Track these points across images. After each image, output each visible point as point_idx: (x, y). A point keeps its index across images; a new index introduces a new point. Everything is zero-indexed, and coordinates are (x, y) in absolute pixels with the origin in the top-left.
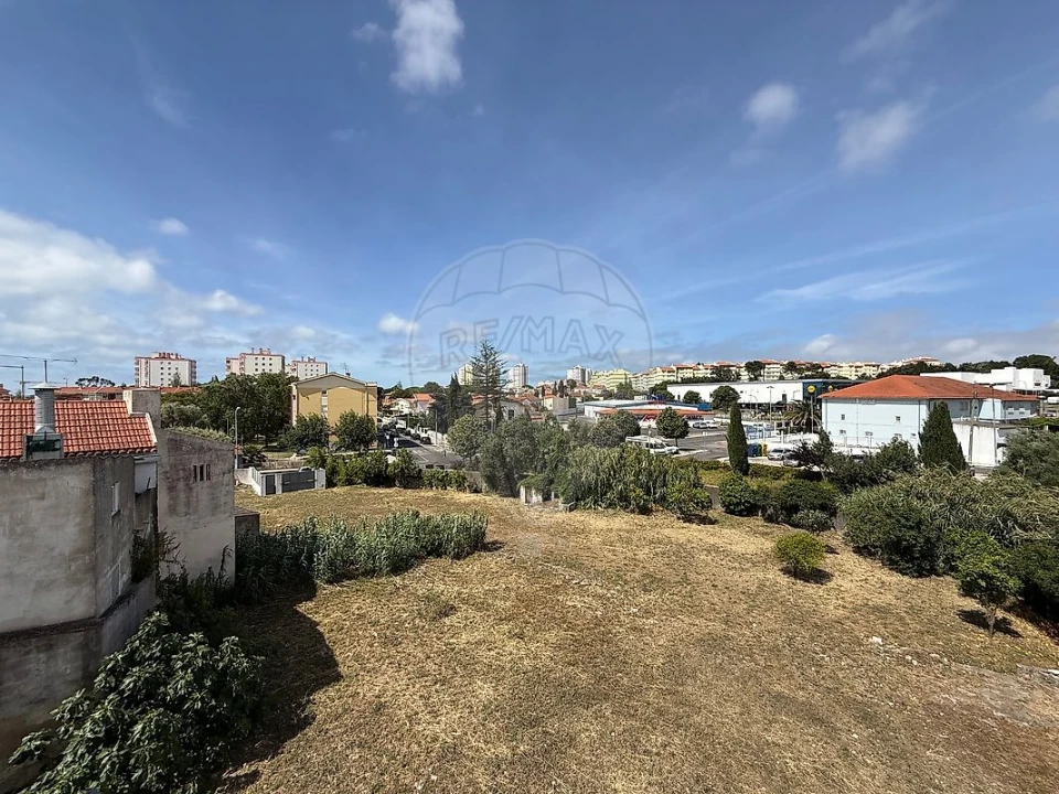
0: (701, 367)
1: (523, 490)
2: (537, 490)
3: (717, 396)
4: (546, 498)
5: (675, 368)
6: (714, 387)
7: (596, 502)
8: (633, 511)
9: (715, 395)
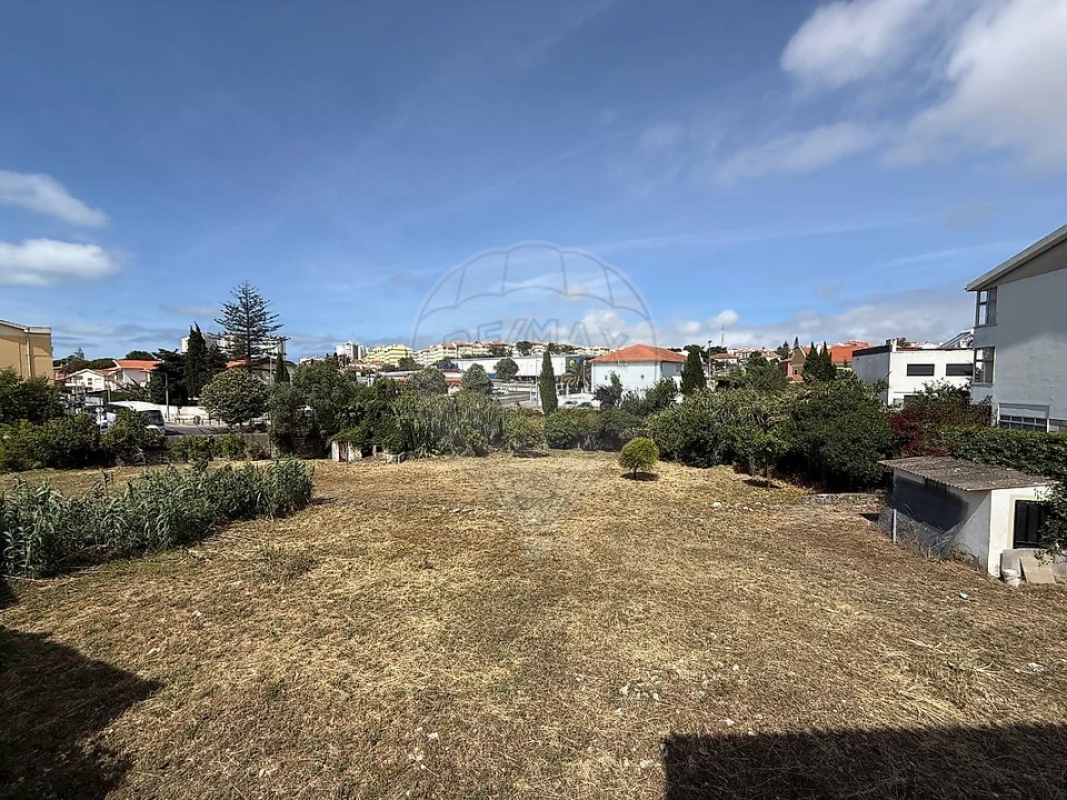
0: (478, 345)
1: (335, 447)
2: (355, 445)
3: (500, 368)
4: (367, 453)
5: (455, 346)
6: (494, 362)
7: (429, 450)
8: (468, 455)
9: (499, 367)
